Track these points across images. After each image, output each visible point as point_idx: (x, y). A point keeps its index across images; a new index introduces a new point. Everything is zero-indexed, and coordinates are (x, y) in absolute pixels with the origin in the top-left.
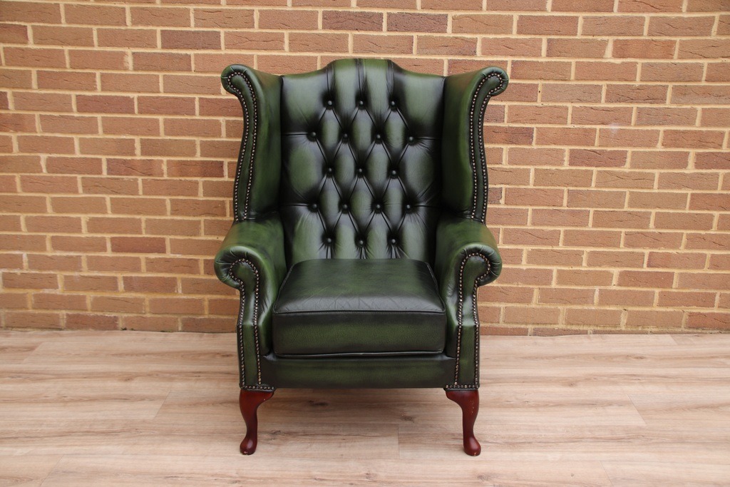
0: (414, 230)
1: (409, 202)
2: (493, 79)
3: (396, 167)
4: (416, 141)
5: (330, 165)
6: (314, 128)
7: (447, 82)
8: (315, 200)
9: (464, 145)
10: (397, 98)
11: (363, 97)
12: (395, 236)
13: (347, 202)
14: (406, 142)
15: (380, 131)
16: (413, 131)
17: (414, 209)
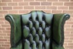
0: (48, 44)
1: (47, 38)
2: (67, 16)
3: (44, 31)
4: (48, 26)
5: (31, 31)
6: (28, 24)
7: (54, 15)
8: (28, 38)
9: (60, 31)
10: (44, 18)
11: (37, 18)
12: (44, 45)
13: (34, 38)
14: (46, 27)
15: (41, 25)
16: (47, 25)
17: (47, 39)
